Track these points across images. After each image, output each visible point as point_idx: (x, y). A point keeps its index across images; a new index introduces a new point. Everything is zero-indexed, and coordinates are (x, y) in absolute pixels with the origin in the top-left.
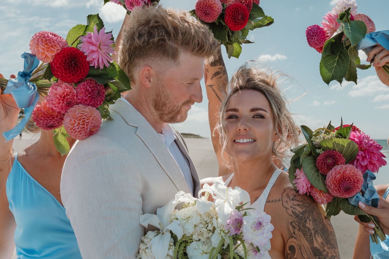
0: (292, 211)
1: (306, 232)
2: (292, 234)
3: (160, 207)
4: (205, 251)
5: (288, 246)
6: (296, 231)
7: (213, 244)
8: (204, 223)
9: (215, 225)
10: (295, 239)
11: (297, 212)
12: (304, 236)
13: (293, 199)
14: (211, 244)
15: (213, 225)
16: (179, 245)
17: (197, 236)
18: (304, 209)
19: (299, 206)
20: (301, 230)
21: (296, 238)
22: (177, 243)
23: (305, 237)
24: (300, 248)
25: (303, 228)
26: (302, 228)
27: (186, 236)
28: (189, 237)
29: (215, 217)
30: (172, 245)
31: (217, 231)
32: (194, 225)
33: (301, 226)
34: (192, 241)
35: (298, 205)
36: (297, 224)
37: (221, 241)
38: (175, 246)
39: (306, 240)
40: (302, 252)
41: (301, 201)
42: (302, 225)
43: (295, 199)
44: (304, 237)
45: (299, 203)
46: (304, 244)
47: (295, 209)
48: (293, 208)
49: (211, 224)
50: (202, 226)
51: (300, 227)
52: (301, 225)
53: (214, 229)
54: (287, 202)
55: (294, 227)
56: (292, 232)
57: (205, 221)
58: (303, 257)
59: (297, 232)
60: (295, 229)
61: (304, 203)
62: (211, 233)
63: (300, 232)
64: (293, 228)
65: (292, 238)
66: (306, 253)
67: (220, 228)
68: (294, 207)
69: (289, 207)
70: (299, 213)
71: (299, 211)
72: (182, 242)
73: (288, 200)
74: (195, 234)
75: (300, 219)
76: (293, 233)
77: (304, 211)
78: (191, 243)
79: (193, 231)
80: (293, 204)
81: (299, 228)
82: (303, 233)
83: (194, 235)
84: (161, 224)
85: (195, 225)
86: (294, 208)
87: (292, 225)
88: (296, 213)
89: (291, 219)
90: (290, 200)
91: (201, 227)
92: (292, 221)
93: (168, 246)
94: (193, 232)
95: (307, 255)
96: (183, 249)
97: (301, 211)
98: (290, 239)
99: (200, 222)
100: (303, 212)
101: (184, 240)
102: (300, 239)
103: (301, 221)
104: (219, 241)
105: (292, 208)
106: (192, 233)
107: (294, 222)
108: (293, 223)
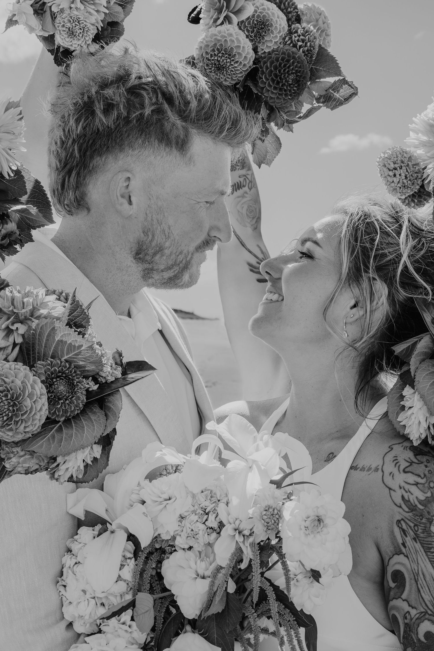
0: (403, 497)
1: (429, 544)
2: (399, 546)
3: (114, 473)
4: (201, 573)
5: (390, 570)
6: (409, 541)
7: (217, 558)
8: (199, 513)
9: (223, 517)
10: (406, 559)
11: (412, 499)
12: (425, 552)
13: (406, 470)
14: (214, 559)
15: (217, 519)
16: (146, 558)
17: (185, 538)
18: (429, 494)
19: (419, 485)
20: (419, 540)
21: (407, 557)
22: (140, 553)
23: (427, 555)
24: (416, 577)
25: (425, 534)
26: (422, 535)
27: (161, 538)
28: (168, 540)
29: (225, 500)
30: (129, 558)
31: (228, 530)
32: (178, 515)
33: (420, 531)
34: (173, 549)
35: (417, 484)
36: (412, 525)
37: (234, 554)
38: (136, 560)
39: (430, 561)
40: (420, 587)
41: (423, 476)
42: (422, 529)
43: (411, 471)
44: (424, 554)
45: (419, 480)
46: (424, 570)
47: (410, 492)
48: (404, 489)
49: (214, 515)
50: (196, 518)
51: (418, 533)
52: (420, 527)
53: (221, 525)
54: (393, 476)
55: (404, 531)
56: (400, 541)
57: (202, 508)
58: (421, 599)
59: (412, 543)
60: (406, 536)
61: (428, 481)
62: (214, 535)
63: (417, 543)
64: (402, 533)
65: (399, 555)
66: (428, 591)
67: (233, 525)
68: (407, 487)
69: (396, 488)
70: (417, 503)
71: (417, 498)
72: (154, 550)
73: (395, 471)
74: (180, 535)
75: (418, 516)
76: (401, 545)
77: (427, 497)
78: (171, 553)
79: (177, 528)
80: (406, 480)
81: (415, 534)
82: (423, 547)
83: (178, 538)
84: (109, 510)
85: (180, 515)
86: (407, 490)
87: (400, 528)
88: (409, 501)
89: (399, 513)
90: (399, 471)
91: (193, 521)
92: (400, 519)
93: (119, 559)
94: (177, 531)
95: (430, 594)
96: (154, 566)
97: (422, 497)
98: (396, 557)
99: (192, 509)
100: (425, 500)
101: (157, 546)
102: (416, 560)
103: (419, 520)
104: (230, 555)
105: (402, 489)
106: (174, 532)
107: (404, 521)
108: (402, 522)
